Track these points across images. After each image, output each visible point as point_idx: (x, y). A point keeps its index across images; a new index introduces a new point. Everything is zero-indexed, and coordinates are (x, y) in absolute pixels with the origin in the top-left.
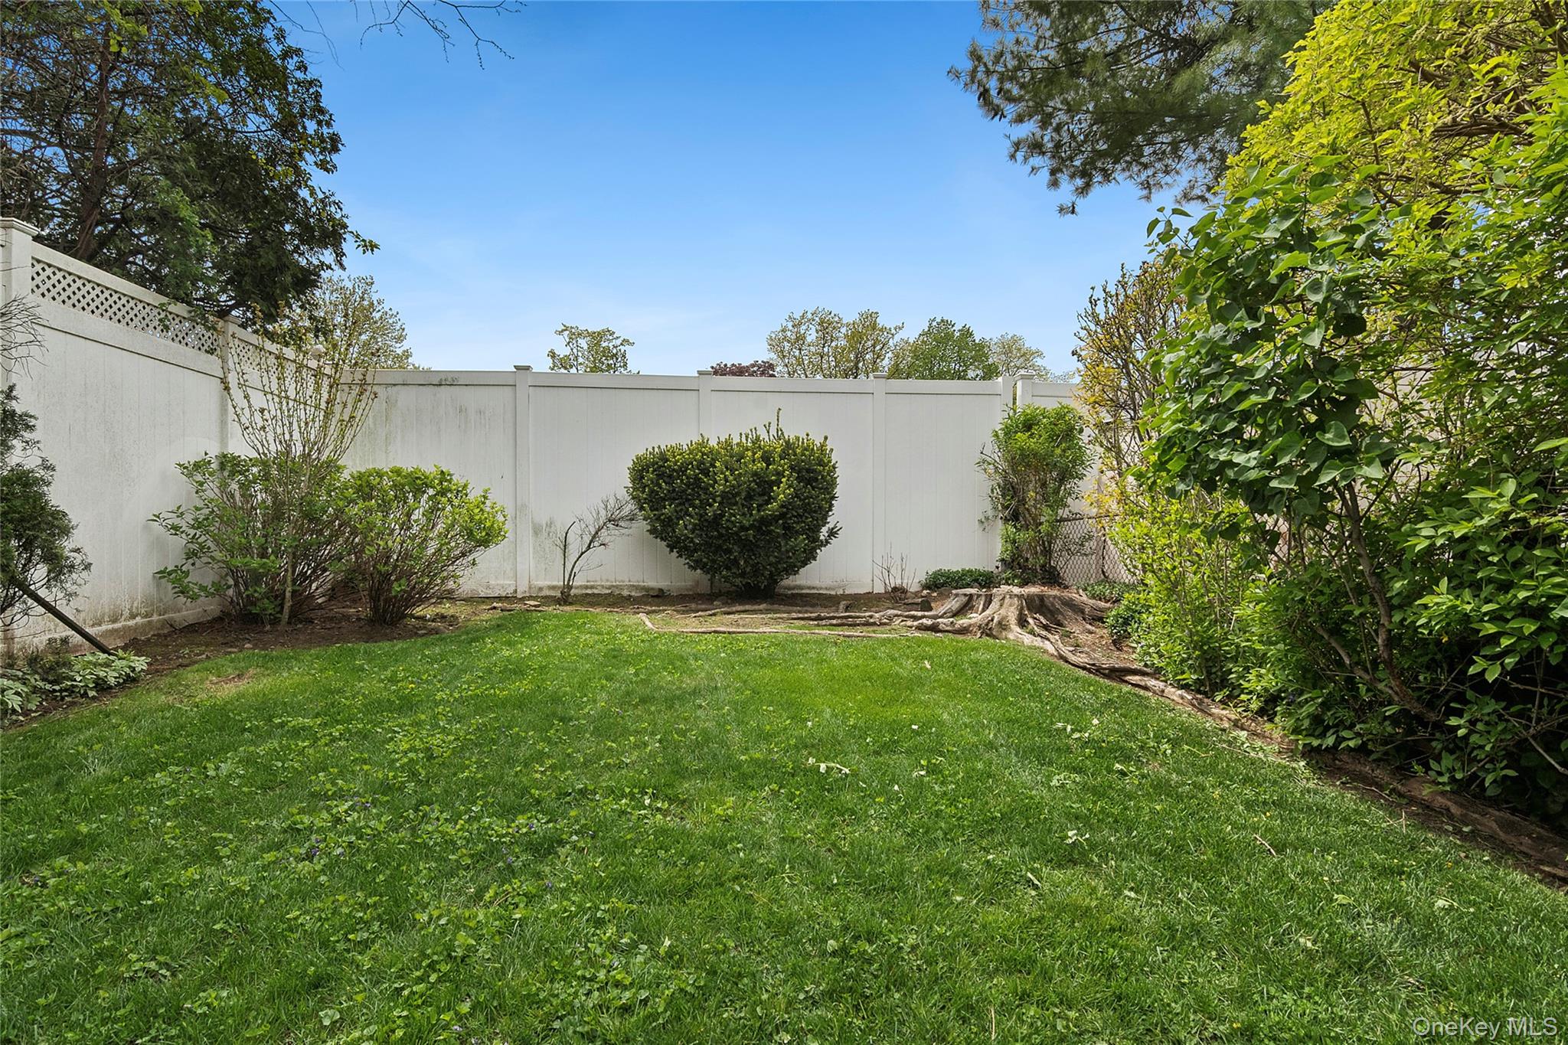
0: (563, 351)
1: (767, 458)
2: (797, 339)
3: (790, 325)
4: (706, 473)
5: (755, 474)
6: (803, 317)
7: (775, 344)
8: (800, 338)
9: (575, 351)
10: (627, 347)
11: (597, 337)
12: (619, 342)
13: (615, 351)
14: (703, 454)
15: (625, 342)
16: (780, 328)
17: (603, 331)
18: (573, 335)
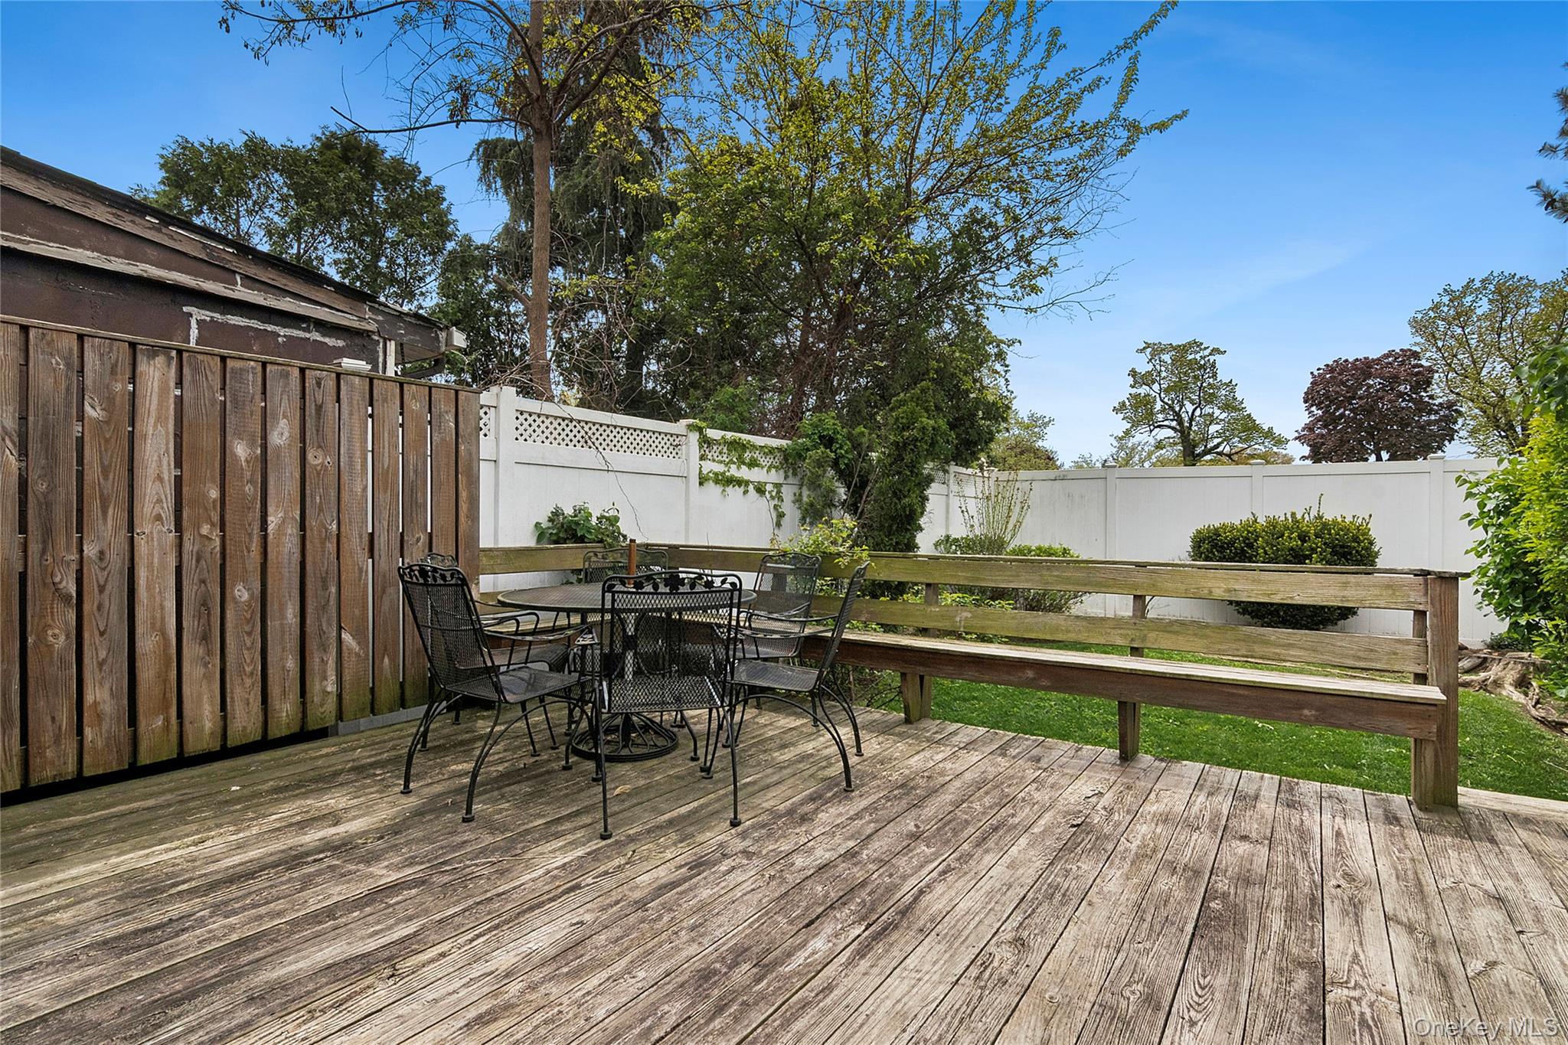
0: (1144, 367)
1: (1303, 537)
2: (1459, 315)
3: (1446, 299)
4: (1250, 545)
5: (1292, 549)
6: (1467, 286)
7: (1419, 326)
8: (1463, 316)
9: (1158, 367)
10: (1217, 357)
11: (1182, 350)
12: (1207, 352)
13: (1202, 362)
14: (1249, 532)
15: (1216, 351)
16: (1430, 305)
17: (1189, 343)
18: (1155, 350)
